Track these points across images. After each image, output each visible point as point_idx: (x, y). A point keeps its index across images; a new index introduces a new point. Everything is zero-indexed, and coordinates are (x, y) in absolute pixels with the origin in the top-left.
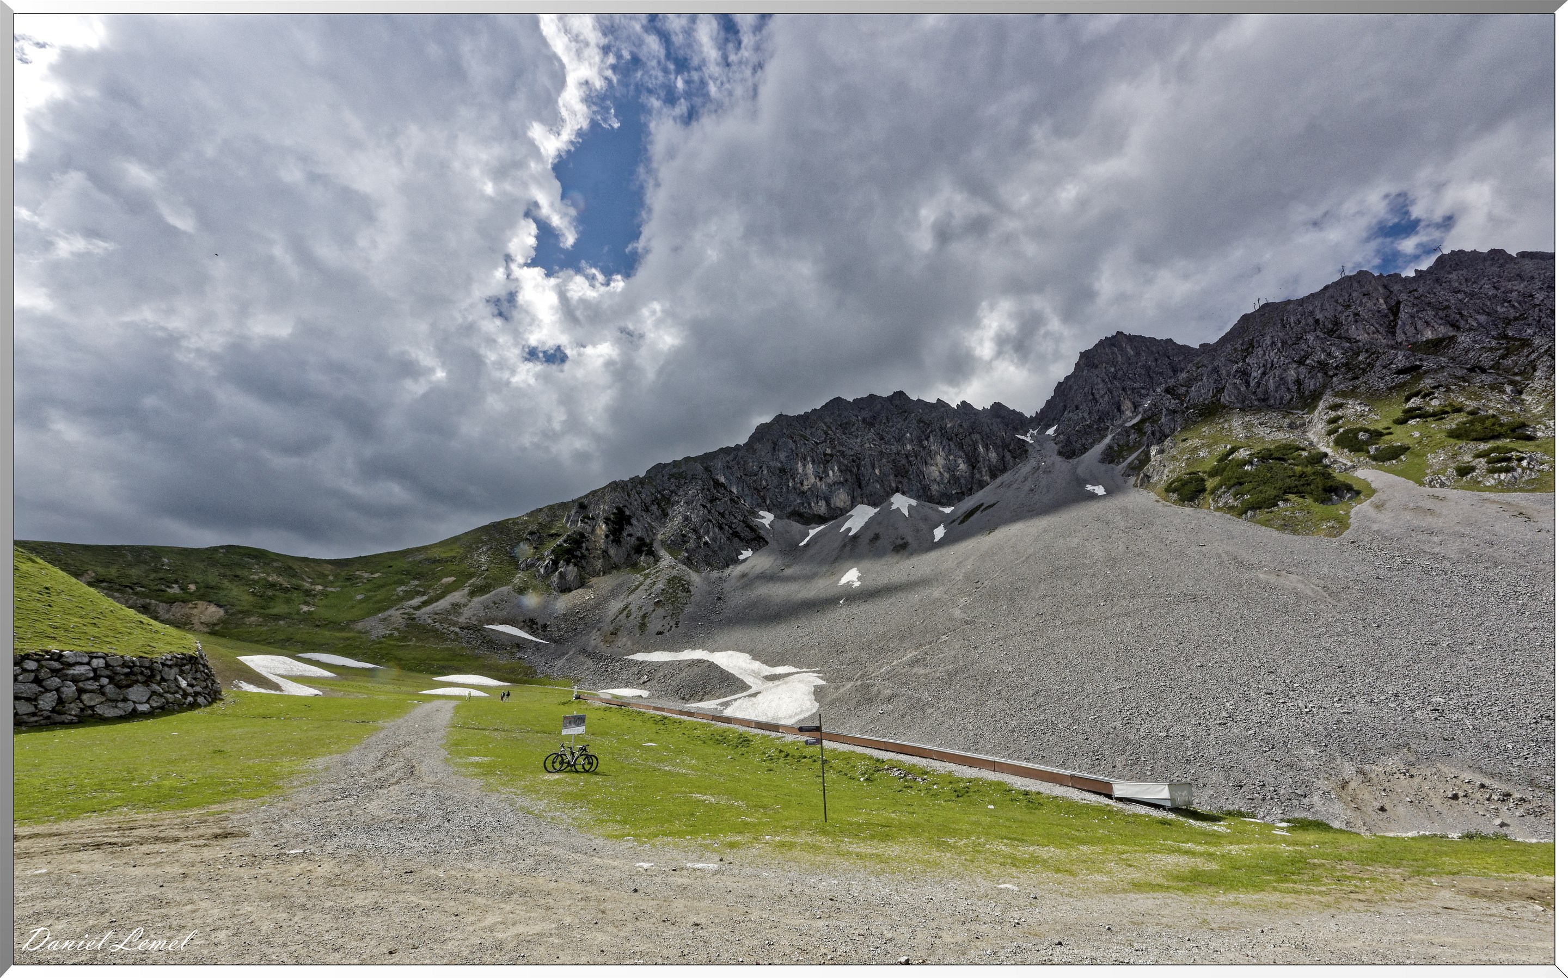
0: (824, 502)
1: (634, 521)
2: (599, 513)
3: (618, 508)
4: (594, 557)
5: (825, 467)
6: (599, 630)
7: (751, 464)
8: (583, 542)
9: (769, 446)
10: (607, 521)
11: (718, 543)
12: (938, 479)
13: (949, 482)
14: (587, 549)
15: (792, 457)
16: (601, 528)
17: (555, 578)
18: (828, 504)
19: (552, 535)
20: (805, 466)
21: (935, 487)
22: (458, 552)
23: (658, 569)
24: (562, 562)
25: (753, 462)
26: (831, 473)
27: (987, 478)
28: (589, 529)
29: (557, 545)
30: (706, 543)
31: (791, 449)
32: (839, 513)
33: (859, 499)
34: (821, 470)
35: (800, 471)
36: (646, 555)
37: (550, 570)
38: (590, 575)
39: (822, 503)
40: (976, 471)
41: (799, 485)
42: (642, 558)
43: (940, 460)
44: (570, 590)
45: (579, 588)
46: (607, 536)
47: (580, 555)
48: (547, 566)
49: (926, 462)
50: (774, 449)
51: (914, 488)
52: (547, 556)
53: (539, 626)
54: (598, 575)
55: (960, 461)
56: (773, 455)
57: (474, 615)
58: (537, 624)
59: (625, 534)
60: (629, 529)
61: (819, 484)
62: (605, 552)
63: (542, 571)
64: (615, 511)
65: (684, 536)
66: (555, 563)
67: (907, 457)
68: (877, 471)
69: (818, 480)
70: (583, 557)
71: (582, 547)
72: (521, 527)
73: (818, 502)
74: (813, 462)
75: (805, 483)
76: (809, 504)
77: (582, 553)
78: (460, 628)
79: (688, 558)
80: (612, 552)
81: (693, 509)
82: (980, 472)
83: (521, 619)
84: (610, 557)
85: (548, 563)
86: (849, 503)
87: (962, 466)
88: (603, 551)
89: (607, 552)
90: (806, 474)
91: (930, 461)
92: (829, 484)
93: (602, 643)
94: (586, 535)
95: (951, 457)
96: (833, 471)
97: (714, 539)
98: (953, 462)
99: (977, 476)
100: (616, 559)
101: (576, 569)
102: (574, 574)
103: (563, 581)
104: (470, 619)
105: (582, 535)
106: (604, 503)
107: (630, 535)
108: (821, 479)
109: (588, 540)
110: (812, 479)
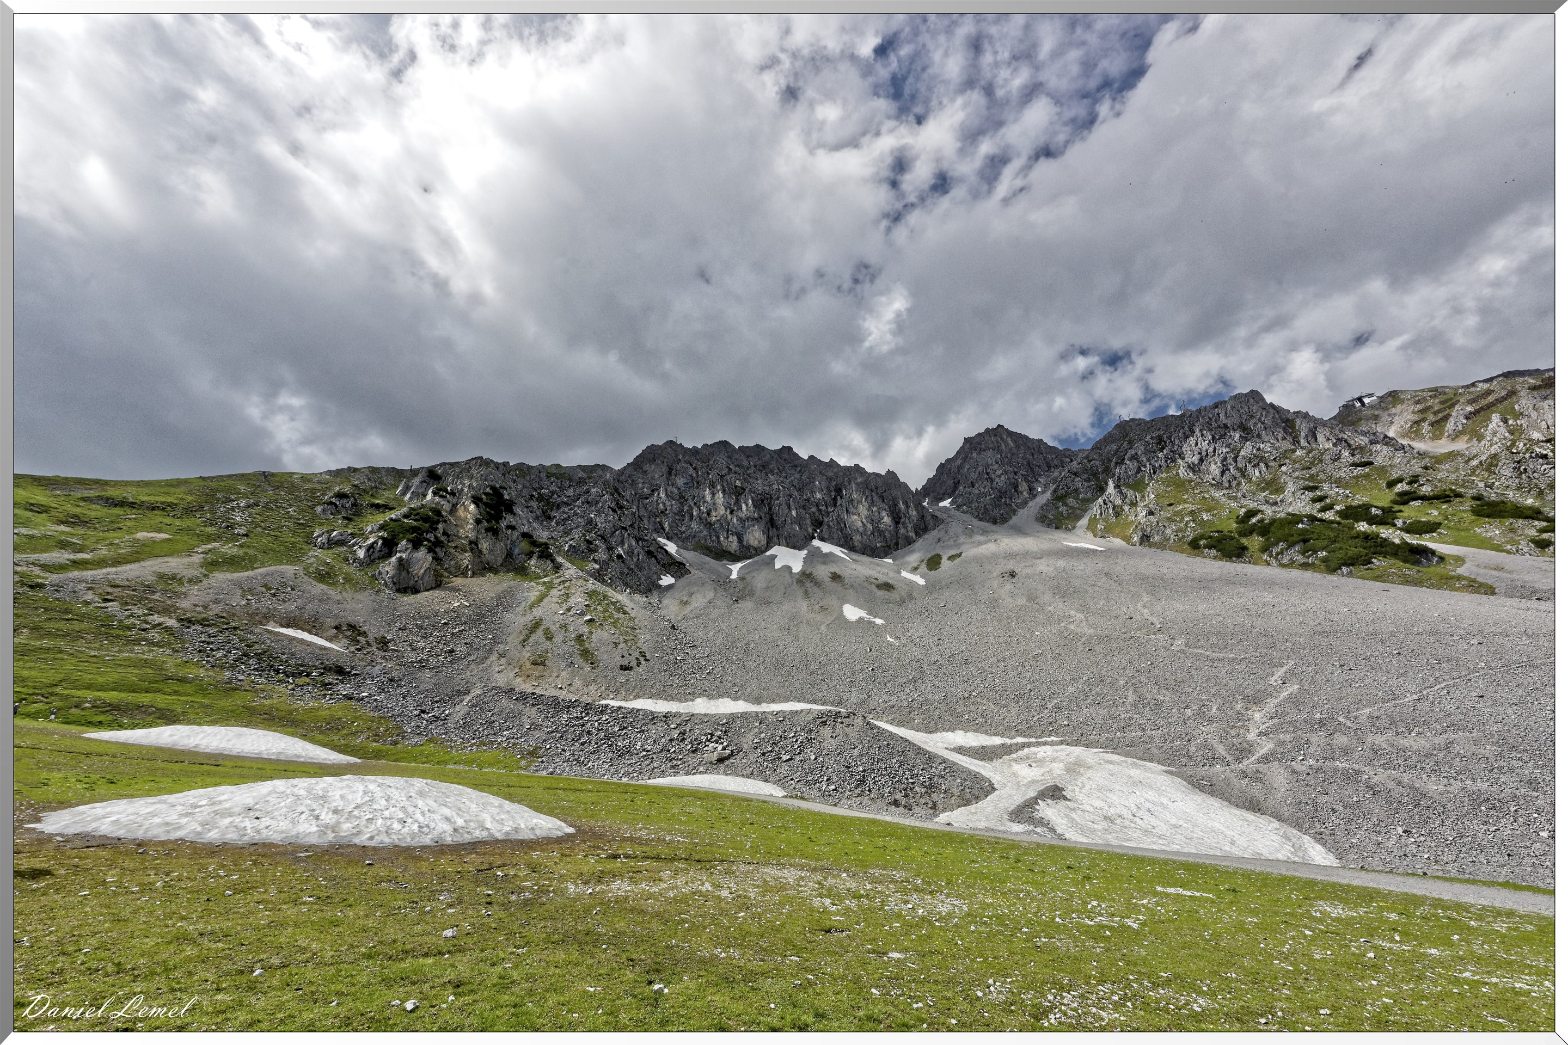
0: (735, 538)
1: (518, 510)
2: (462, 489)
3: (493, 488)
4: (456, 547)
5: (737, 499)
6: (501, 656)
7: (640, 485)
8: (438, 522)
9: (665, 469)
10: (476, 500)
11: (635, 560)
12: (861, 529)
13: (873, 533)
14: (445, 533)
15: (691, 485)
16: (466, 509)
17: (388, 568)
18: (740, 540)
19: (377, 506)
20: (713, 494)
21: (857, 538)
22: (182, 499)
23: (562, 579)
24: (404, 542)
25: (643, 483)
26: (744, 507)
27: (912, 534)
28: (446, 506)
29: (391, 519)
30: (619, 557)
31: (691, 476)
32: (754, 552)
33: (775, 540)
34: (732, 502)
35: (708, 498)
36: (540, 557)
37: (376, 555)
38: (450, 573)
39: (734, 539)
40: (900, 525)
41: (705, 515)
42: (533, 562)
43: (863, 509)
44: (416, 591)
45: (431, 589)
46: (478, 522)
47: (432, 539)
48: (371, 546)
49: (847, 511)
50: (670, 473)
51: (835, 536)
52: (371, 533)
53: (371, 638)
54: (464, 574)
55: (884, 514)
56: (668, 479)
57: (216, 602)
58: (364, 634)
59: (503, 524)
60: (508, 519)
61: (729, 517)
62: (474, 543)
63: (361, 554)
64: (488, 490)
65: (589, 542)
66: (389, 546)
67: (817, 506)
68: (794, 513)
69: (728, 511)
70: (438, 543)
71: (436, 529)
72: (318, 486)
73: (728, 537)
74: (724, 491)
75: (713, 513)
76: (718, 538)
77: (436, 537)
78: (180, 620)
79: (598, 571)
80: (484, 545)
81: (598, 511)
82: (906, 528)
83: (330, 622)
84: (481, 552)
85: (375, 542)
86: (764, 542)
87: (887, 520)
88: (471, 542)
89: (476, 545)
90: (714, 504)
91: (852, 510)
92: (741, 518)
93: (519, 680)
94: (444, 513)
95: (875, 509)
96: (747, 505)
97: (630, 553)
98: (876, 514)
99: (902, 531)
100: (488, 557)
101: (430, 557)
102: (426, 565)
103: (404, 574)
104: (205, 607)
105: (438, 512)
106: (471, 477)
107: (513, 528)
108: (732, 512)
109: (445, 521)
110: (722, 511)
